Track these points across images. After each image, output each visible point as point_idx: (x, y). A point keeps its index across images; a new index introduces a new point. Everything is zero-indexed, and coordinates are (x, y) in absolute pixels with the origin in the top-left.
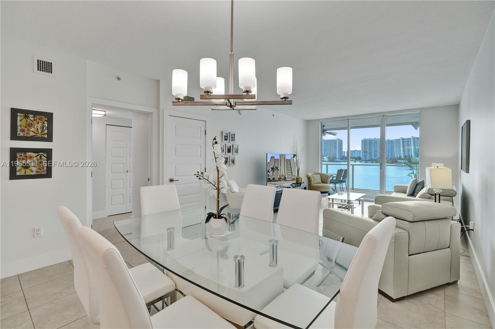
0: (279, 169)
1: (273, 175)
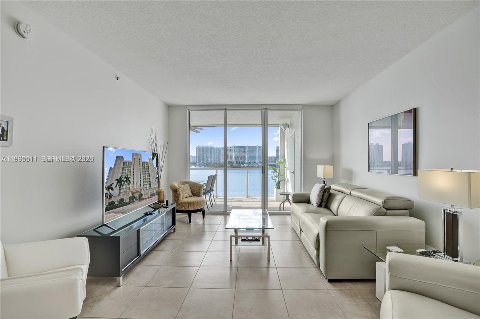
0: (131, 180)
1: (120, 193)
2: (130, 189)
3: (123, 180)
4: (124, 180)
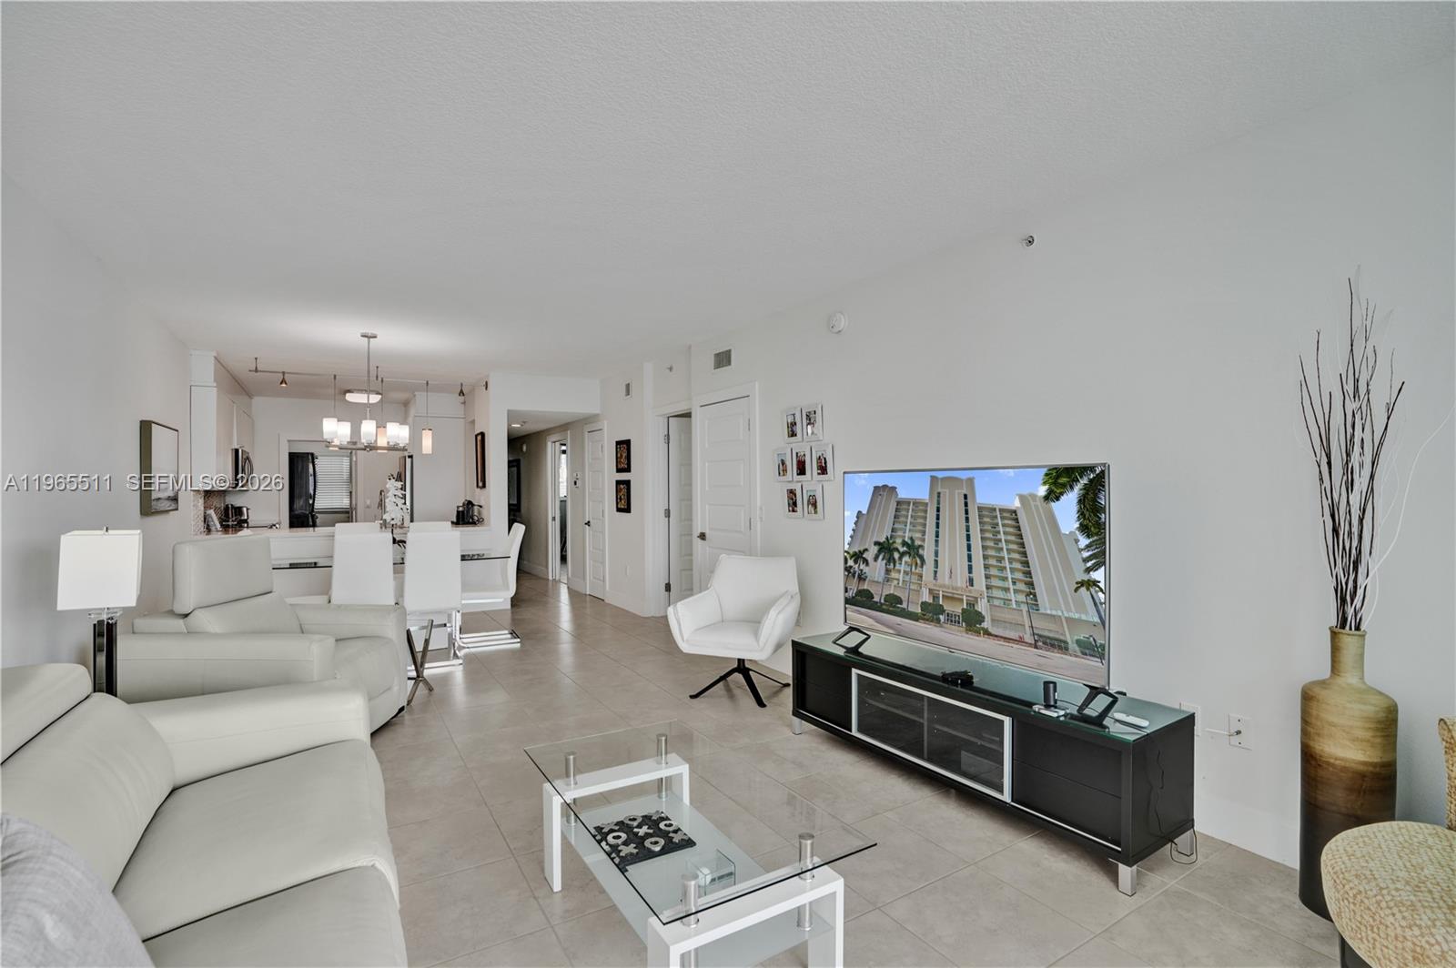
0: (928, 553)
1: (888, 580)
2: (924, 578)
3: (897, 550)
4: (902, 549)
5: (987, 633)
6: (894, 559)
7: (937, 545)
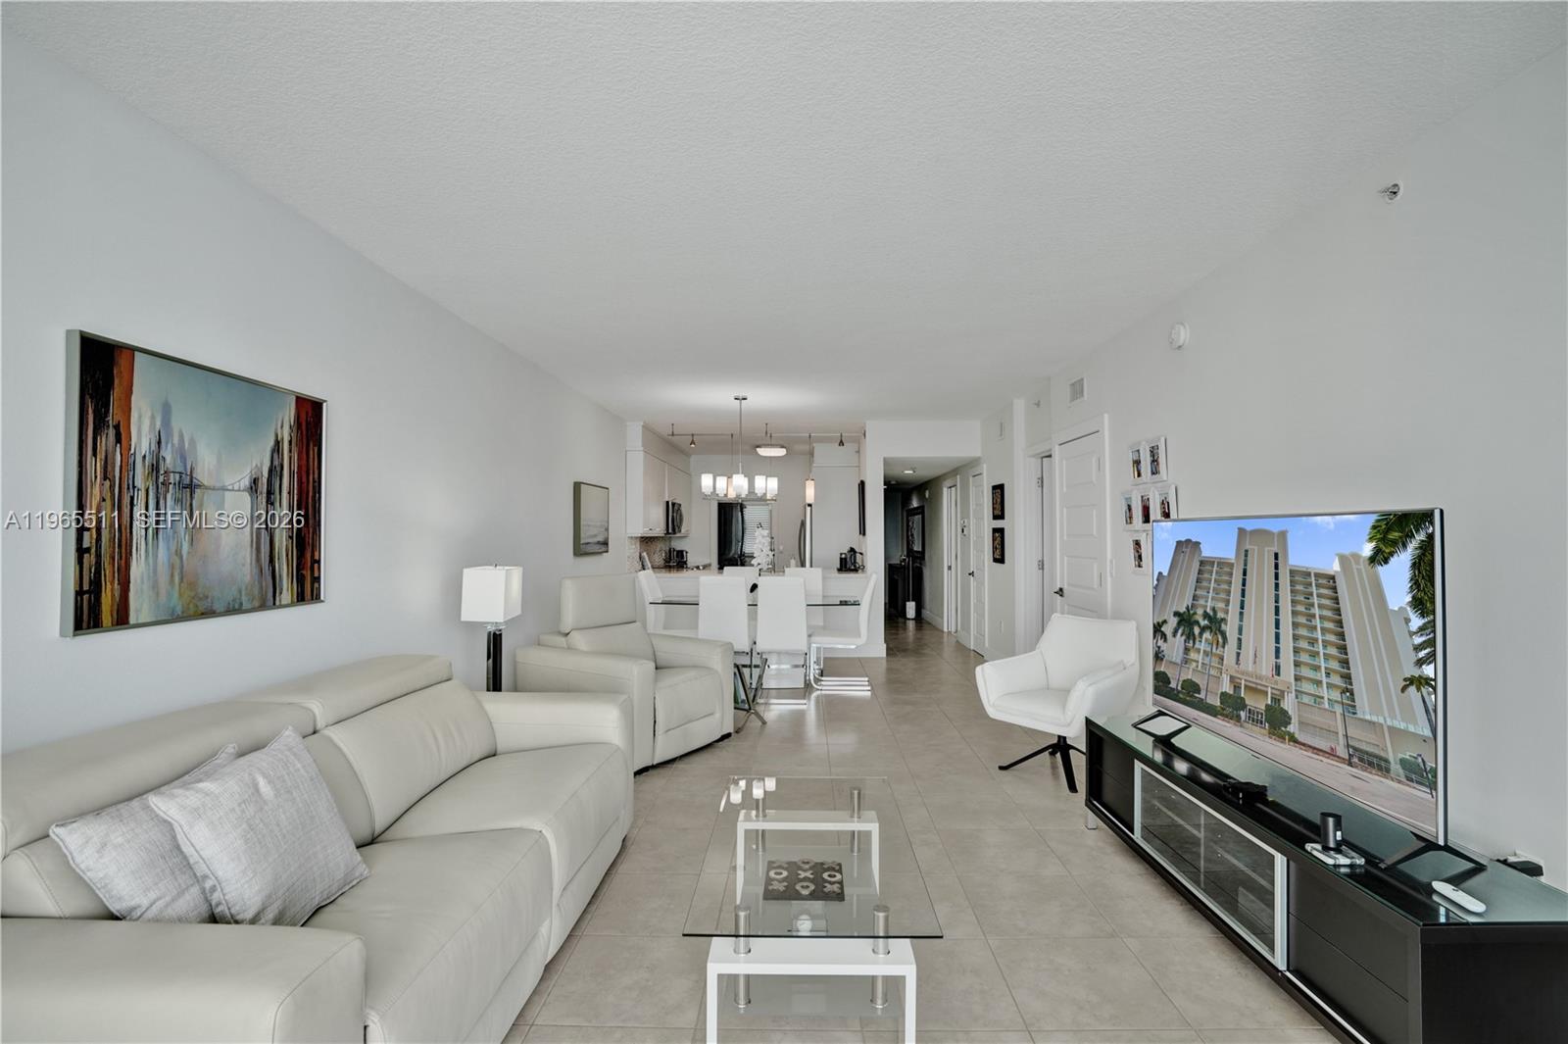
0: (1231, 629)
1: (1186, 661)
2: (1225, 662)
3: (1197, 623)
4: (1203, 623)
5: (1293, 740)
6: (1194, 635)
7: (1241, 620)
